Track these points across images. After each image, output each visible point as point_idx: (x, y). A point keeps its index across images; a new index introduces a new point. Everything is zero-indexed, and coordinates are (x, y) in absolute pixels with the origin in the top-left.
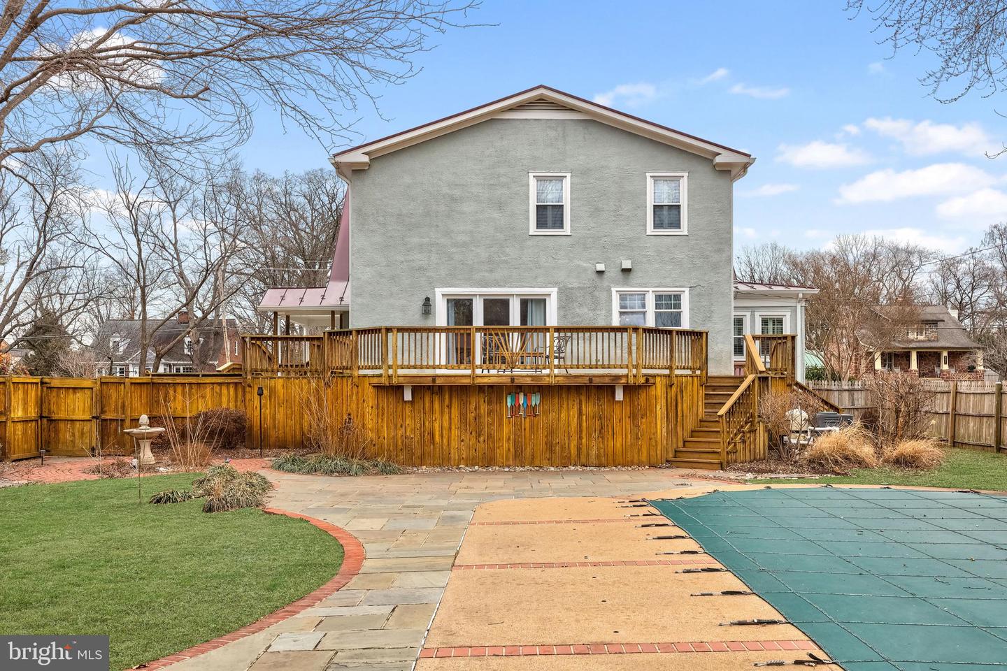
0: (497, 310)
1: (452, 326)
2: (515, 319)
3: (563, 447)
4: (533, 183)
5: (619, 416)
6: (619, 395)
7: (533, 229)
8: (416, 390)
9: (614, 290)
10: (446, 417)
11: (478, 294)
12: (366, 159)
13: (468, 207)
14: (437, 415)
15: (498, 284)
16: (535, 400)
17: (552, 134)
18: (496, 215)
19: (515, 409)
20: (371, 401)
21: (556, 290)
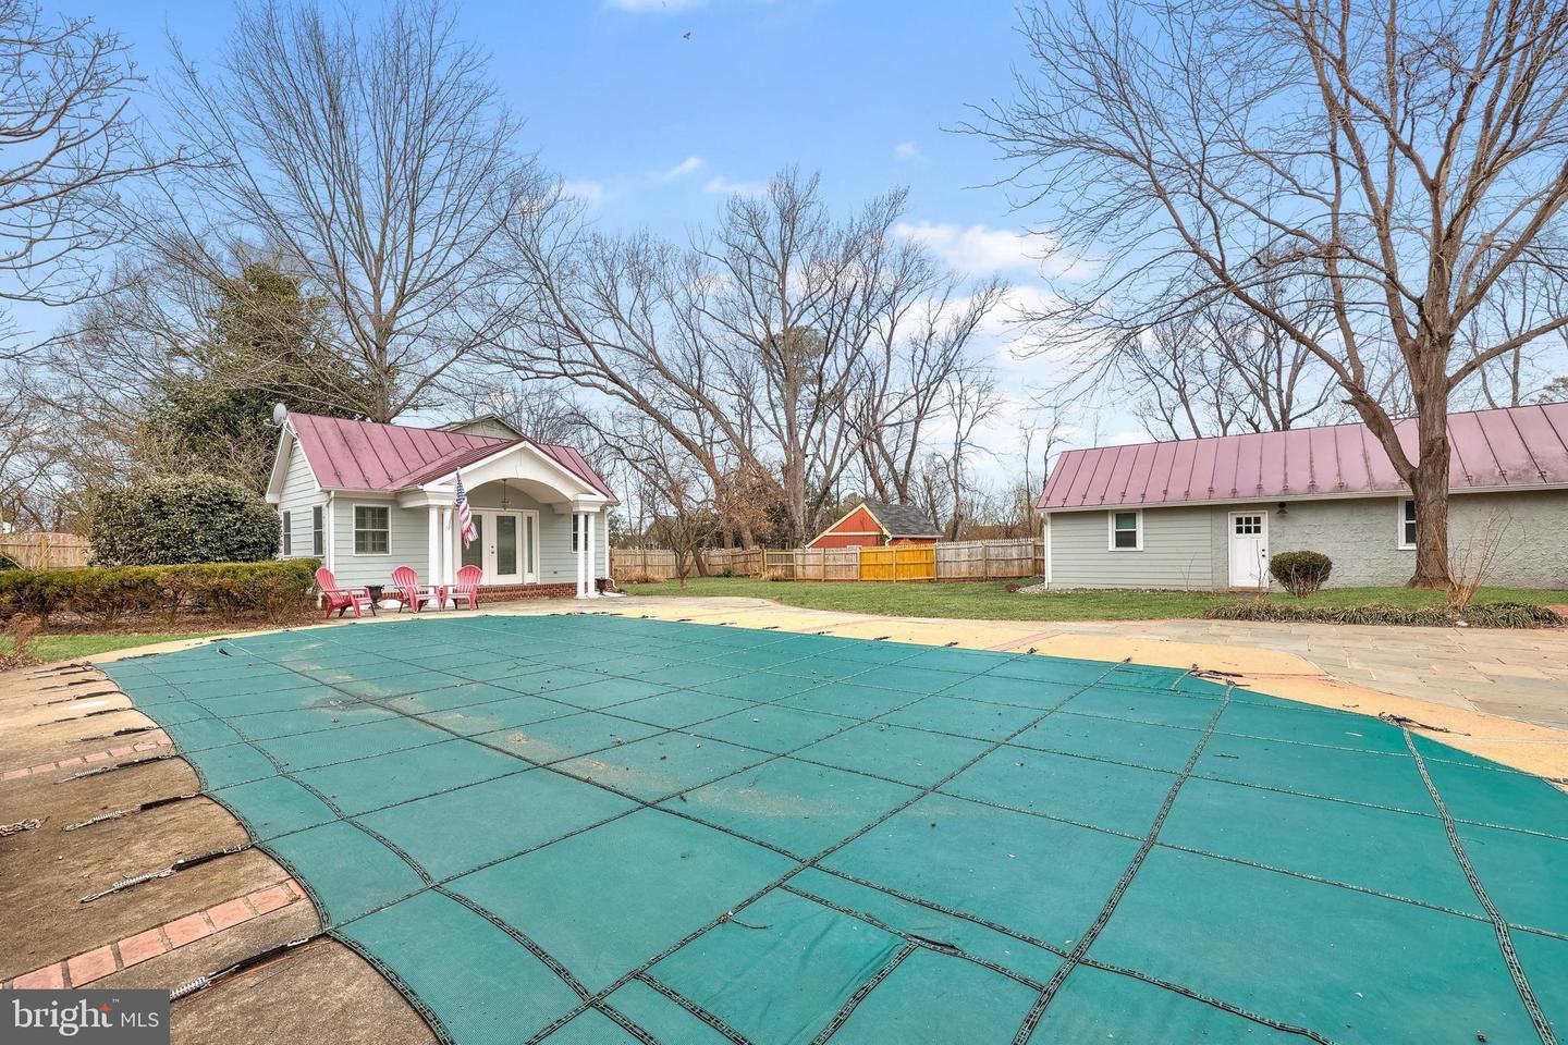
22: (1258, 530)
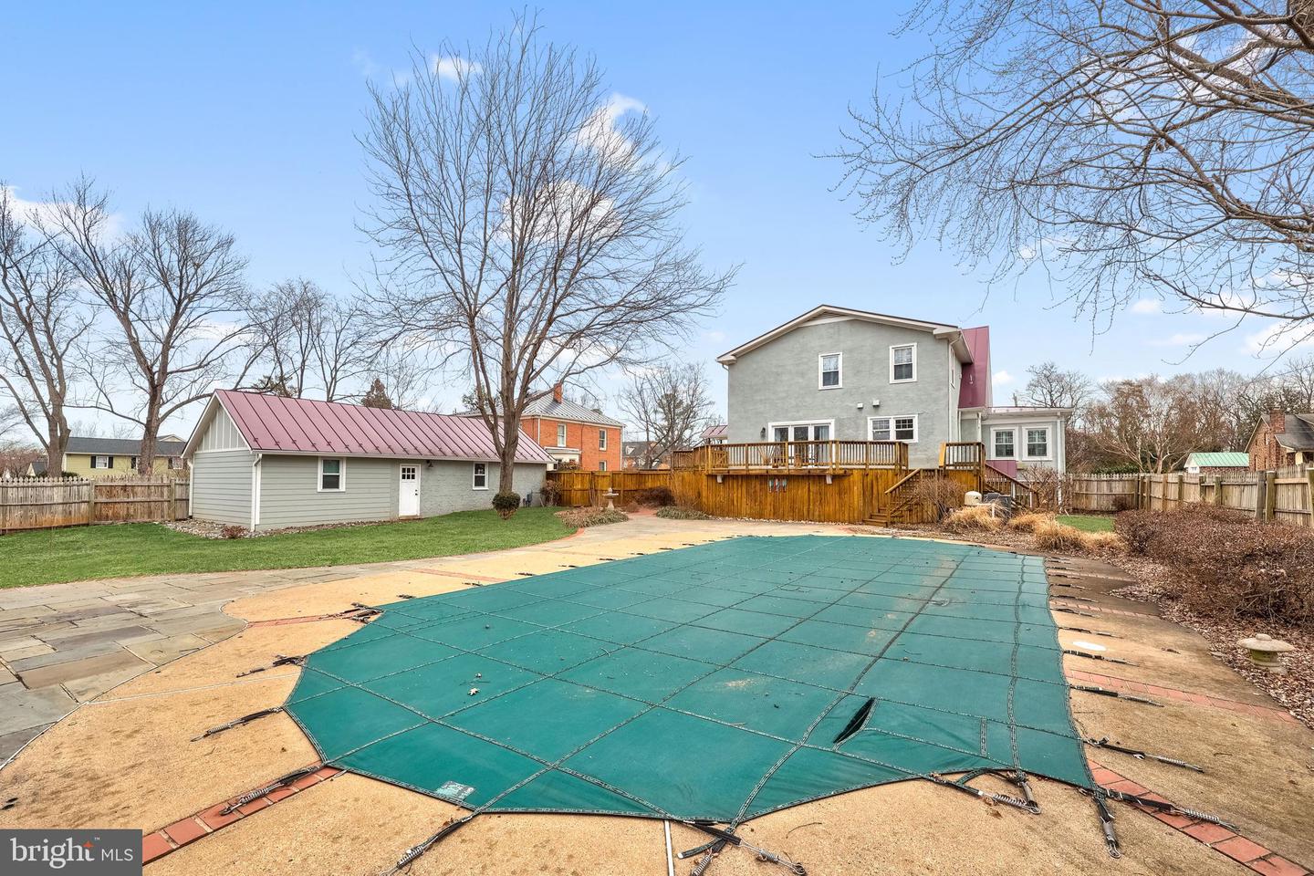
0: (801, 432)
1: (779, 441)
2: (811, 437)
3: (799, 510)
4: (821, 360)
5: (832, 494)
6: (829, 481)
7: (821, 386)
8: (724, 478)
9: (869, 418)
10: (740, 491)
11: (791, 425)
12: (733, 358)
13: (785, 378)
14: (735, 490)
15: (801, 419)
16: (784, 483)
17: (831, 331)
18: (801, 380)
19: (774, 487)
20: (705, 483)
21: (833, 420)
22: (413, 477)
